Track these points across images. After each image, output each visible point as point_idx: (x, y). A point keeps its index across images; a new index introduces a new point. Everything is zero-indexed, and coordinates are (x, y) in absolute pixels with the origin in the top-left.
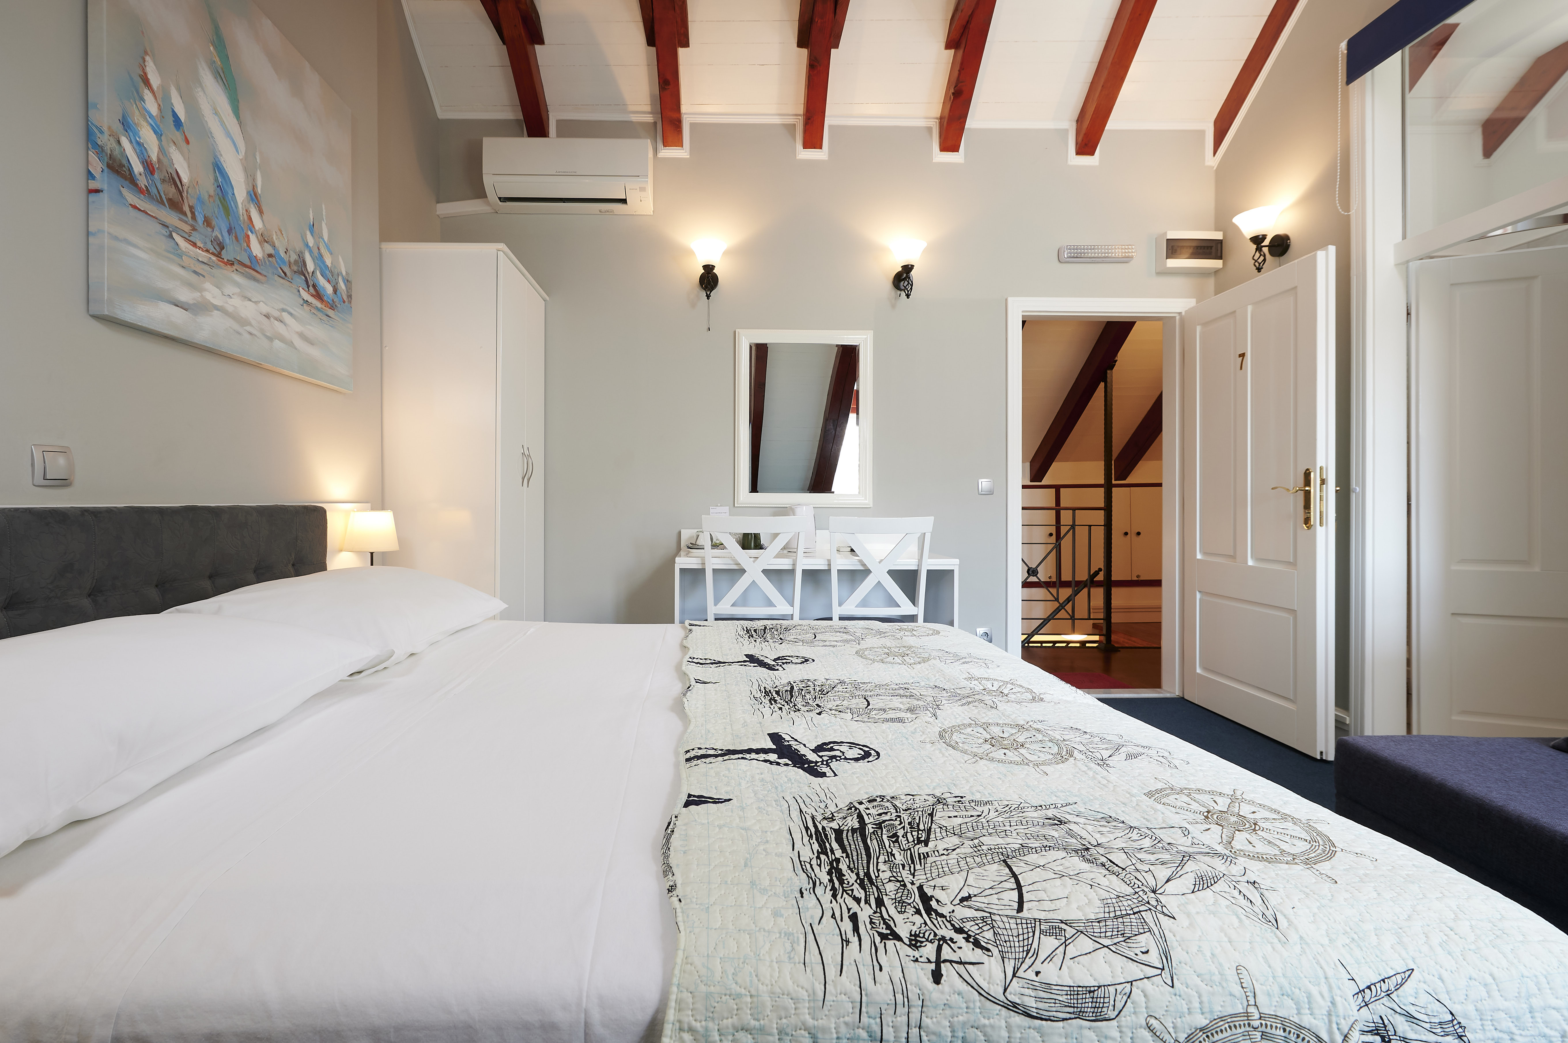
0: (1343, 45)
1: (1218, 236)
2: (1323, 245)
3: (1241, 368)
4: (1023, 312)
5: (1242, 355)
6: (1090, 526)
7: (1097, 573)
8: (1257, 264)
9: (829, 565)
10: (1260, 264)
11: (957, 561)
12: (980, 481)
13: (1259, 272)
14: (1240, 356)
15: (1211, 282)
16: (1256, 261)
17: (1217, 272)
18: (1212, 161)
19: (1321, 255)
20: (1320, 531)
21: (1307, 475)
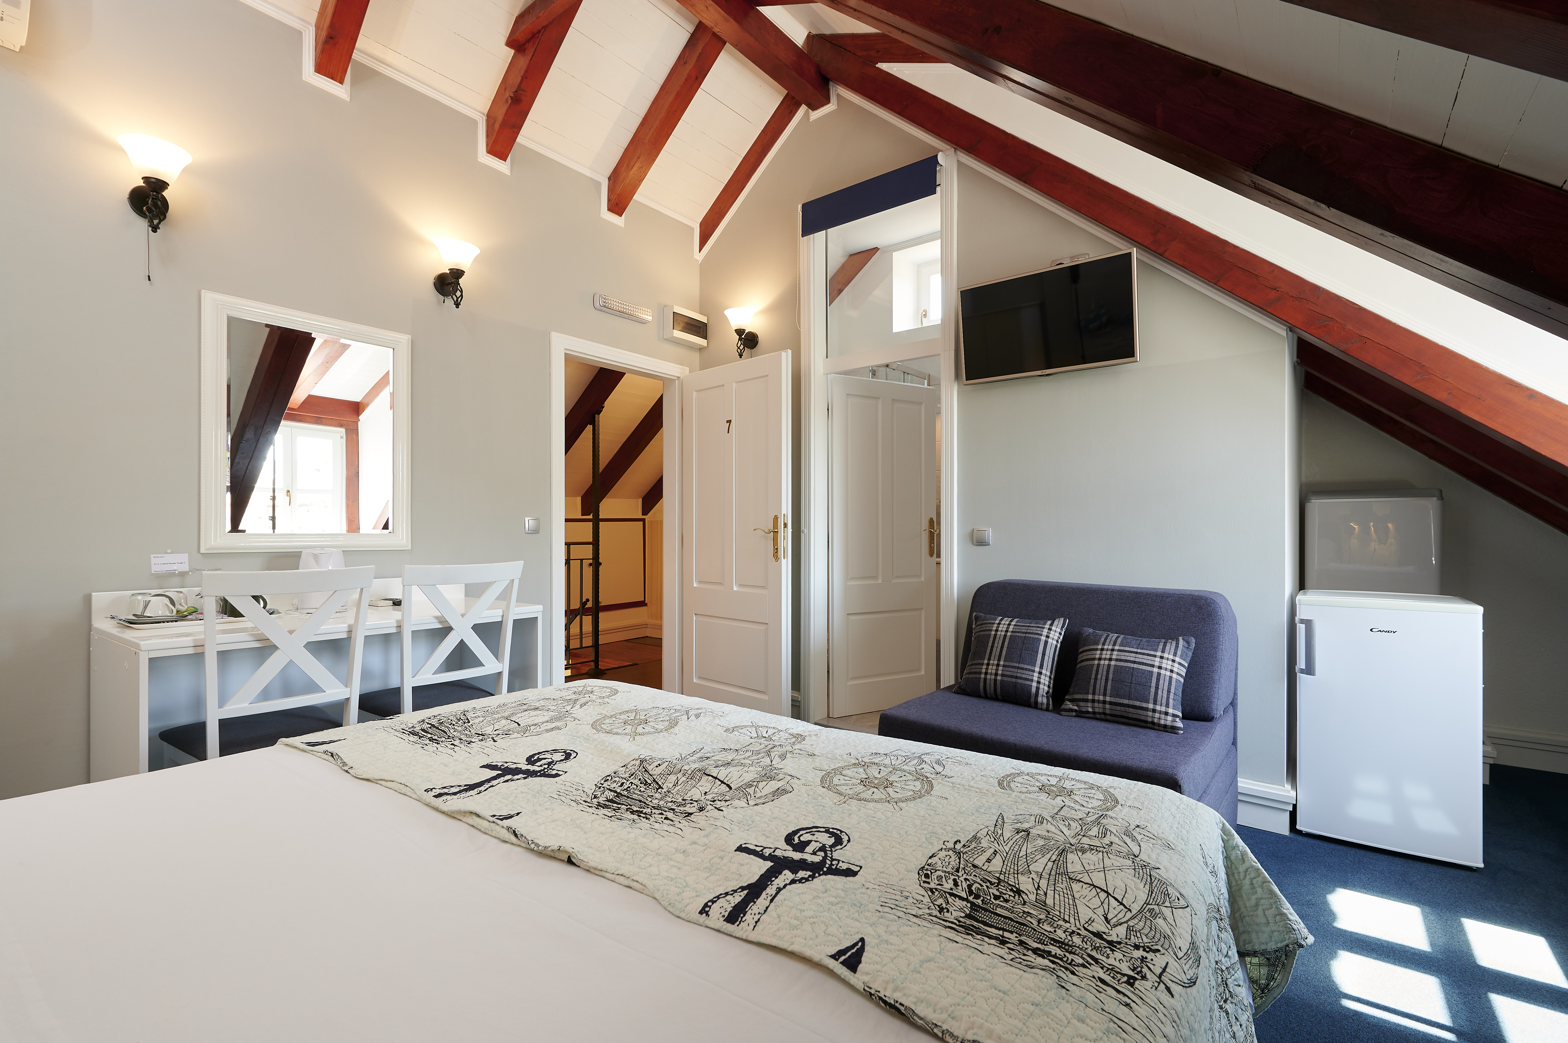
0: (800, 207)
1: (704, 319)
2: (784, 348)
3: (728, 432)
4: (565, 349)
5: (729, 422)
6: (581, 560)
7: (585, 603)
8: (739, 351)
9: (399, 627)
10: (741, 351)
11: (540, 608)
12: (527, 519)
13: (741, 358)
14: (727, 422)
15: (696, 356)
16: (739, 348)
17: (701, 349)
18: (699, 257)
19: (784, 354)
20: (784, 561)
21: (776, 519)
